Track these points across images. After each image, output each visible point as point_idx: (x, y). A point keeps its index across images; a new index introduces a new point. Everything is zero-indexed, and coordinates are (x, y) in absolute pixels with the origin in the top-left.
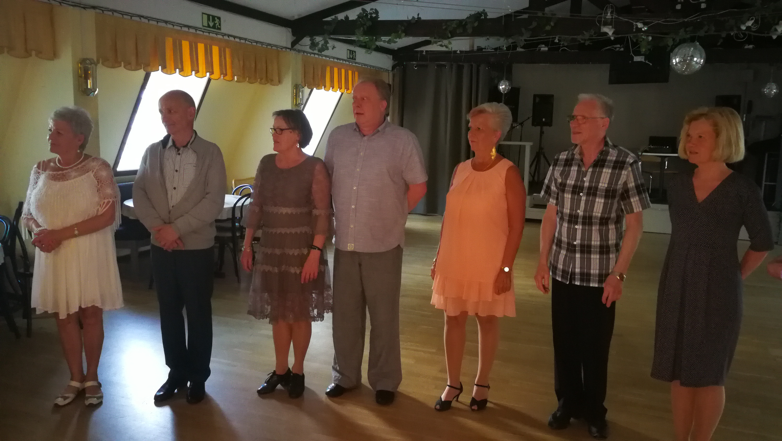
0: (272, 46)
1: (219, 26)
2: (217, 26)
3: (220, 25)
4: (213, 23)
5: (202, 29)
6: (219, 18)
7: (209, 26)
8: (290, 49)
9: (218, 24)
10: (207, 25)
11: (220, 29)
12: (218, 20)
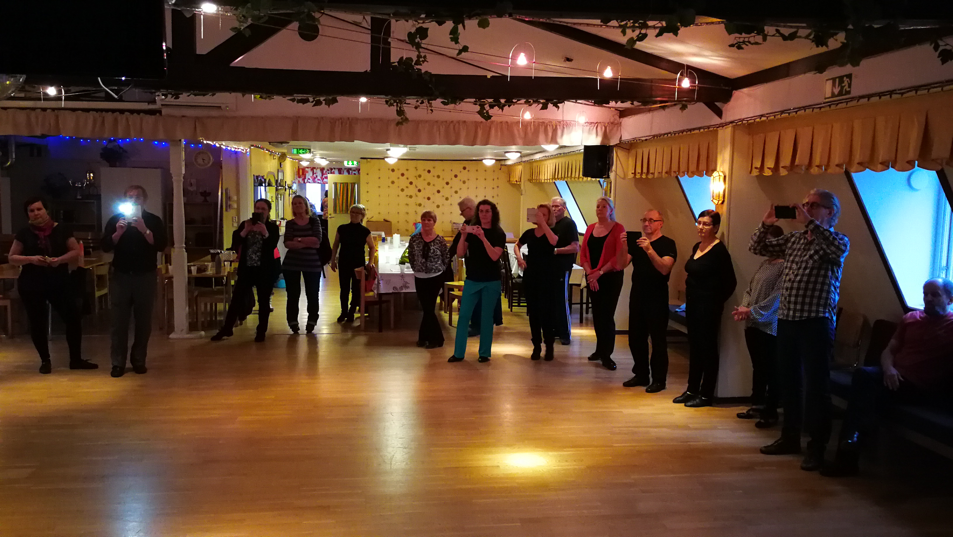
1: (848, 89)
2: (846, 89)
3: (850, 86)
4: (839, 88)
5: (822, 104)
6: (849, 76)
7: (833, 95)
9: (847, 87)
10: (830, 95)
11: (848, 93)
12: (848, 79)
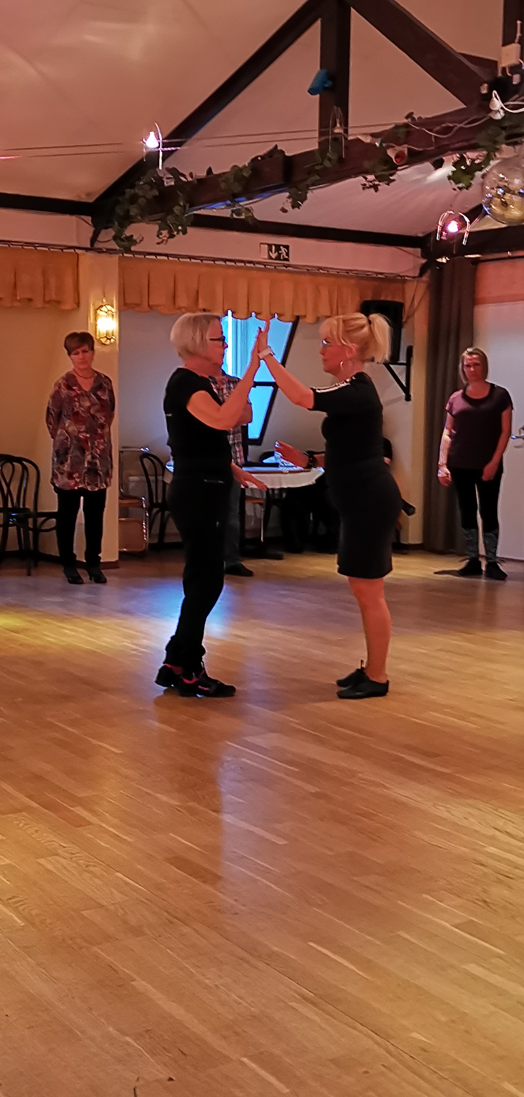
0: (36, 245)
8: (86, 249)
